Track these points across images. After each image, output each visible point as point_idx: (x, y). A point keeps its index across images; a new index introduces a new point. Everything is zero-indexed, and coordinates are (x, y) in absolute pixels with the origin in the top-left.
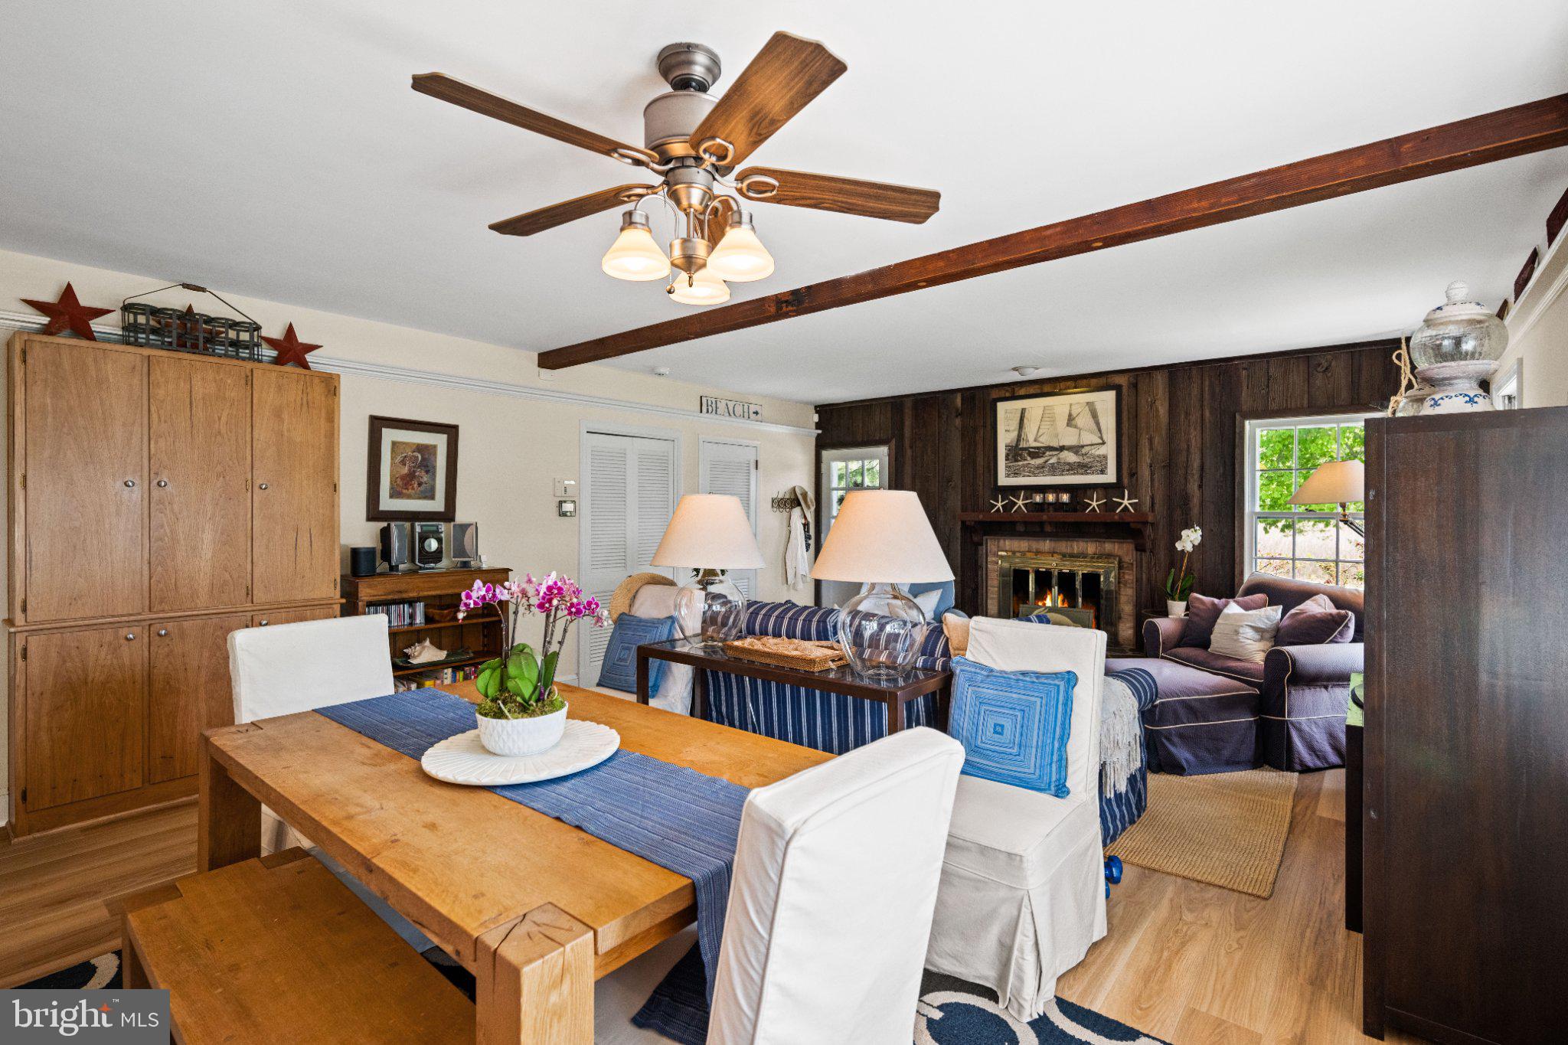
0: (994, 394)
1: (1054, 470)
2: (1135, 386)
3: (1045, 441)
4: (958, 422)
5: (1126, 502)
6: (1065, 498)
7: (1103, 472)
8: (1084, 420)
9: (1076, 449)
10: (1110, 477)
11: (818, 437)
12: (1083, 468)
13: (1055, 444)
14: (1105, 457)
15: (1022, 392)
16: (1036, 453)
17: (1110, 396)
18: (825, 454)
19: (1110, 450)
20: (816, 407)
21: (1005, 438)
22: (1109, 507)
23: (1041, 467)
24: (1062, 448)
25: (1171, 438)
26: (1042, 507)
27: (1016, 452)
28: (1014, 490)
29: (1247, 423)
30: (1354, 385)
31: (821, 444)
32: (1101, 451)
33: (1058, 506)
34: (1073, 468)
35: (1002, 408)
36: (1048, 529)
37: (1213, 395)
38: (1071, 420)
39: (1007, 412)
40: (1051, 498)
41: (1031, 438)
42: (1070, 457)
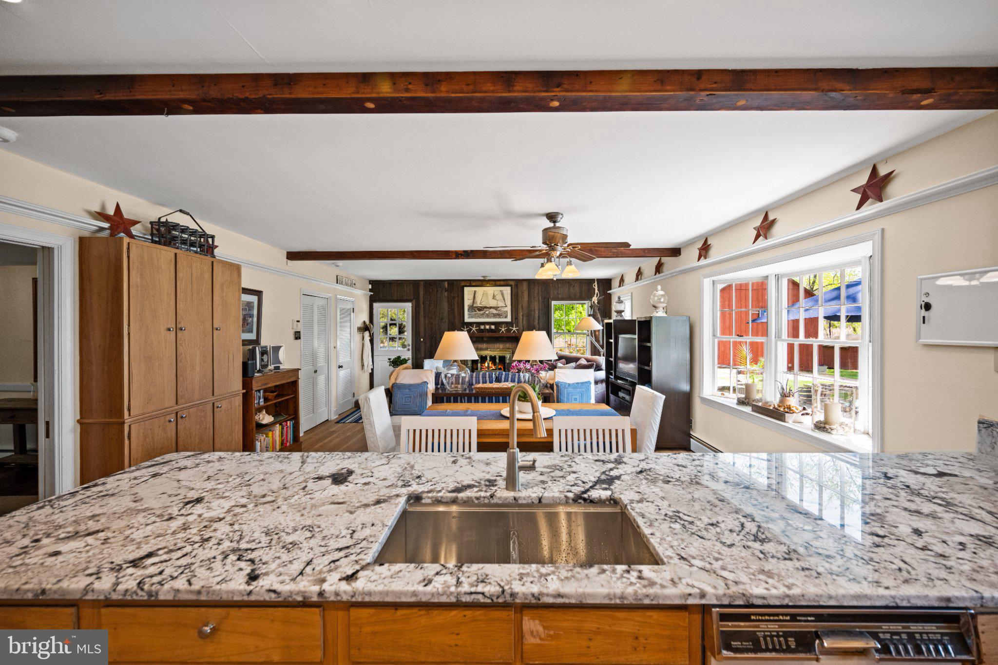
0: (463, 284)
1: (488, 316)
2: (517, 286)
3: (484, 304)
4: (446, 294)
5: (514, 329)
6: (493, 327)
7: (506, 317)
8: (499, 297)
9: (496, 308)
10: (509, 319)
11: (371, 296)
12: (499, 315)
13: (488, 306)
14: (507, 312)
15: (474, 284)
16: (480, 309)
17: (509, 288)
18: (375, 305)
19: (508, 309)
20: (370, 281)
21: (467, 302)
22: (508, 331)
23: (483, 314)
24: (491, 308)
25: (529, 307)
26: (485, 329)
27: (472, 308)
28: (471, 324)
29: (552, 301)
30: (581, 292)
31: (372, 300)
32: (505, 309)
33: (490, 330)
34: (495, 316)
35: (466, 289)
36: (485, 339)
37: (542, 291)
38: (494, 297)
39: (468, 292)
40: (487, 327)
41: (478, 303)
42: (494, 311)
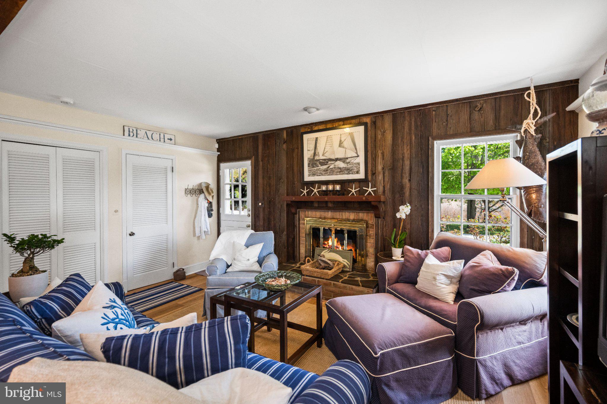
0: (302, 130)
1: (332, 172)
2: (374, 123)
3: (328, 156)
4: (285, 146)
5: (370, 190)
6: (338, 187)
7: (358, 172)
8: (348, 143)
9: (343, 160)
10: (361, 175)
11: (219, 156)
12: (349, 171)
13: (333, 157)
14: (359, 164)
15: (316, 128)
16: (325, 162)
17: (362, 128)
18: (222, 165)
19: (361, 160)
20: (217, 140)
21: (307, 155)
22: (361, 192)
23: (326, 170)
24: (337, 160)
25: (394, 152)
26: (326, 193)
27: (313, 163)
28: (312, 184)
29: (435, 142)
30: (497, 118)
31: (221, 159)
32: (357, 160)
33: (334, 192)
34: (341, 171)
35: (306, 137)
36: (330, 205)
37: (416, 126)
38: (341, 145)
39: (308, 139)
40: (331, 187)
41: (321, 154)
42: (341, 164)
